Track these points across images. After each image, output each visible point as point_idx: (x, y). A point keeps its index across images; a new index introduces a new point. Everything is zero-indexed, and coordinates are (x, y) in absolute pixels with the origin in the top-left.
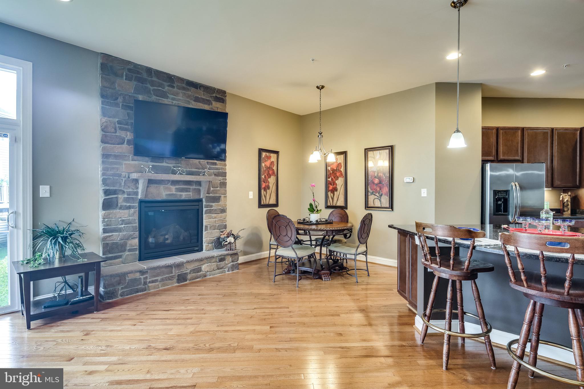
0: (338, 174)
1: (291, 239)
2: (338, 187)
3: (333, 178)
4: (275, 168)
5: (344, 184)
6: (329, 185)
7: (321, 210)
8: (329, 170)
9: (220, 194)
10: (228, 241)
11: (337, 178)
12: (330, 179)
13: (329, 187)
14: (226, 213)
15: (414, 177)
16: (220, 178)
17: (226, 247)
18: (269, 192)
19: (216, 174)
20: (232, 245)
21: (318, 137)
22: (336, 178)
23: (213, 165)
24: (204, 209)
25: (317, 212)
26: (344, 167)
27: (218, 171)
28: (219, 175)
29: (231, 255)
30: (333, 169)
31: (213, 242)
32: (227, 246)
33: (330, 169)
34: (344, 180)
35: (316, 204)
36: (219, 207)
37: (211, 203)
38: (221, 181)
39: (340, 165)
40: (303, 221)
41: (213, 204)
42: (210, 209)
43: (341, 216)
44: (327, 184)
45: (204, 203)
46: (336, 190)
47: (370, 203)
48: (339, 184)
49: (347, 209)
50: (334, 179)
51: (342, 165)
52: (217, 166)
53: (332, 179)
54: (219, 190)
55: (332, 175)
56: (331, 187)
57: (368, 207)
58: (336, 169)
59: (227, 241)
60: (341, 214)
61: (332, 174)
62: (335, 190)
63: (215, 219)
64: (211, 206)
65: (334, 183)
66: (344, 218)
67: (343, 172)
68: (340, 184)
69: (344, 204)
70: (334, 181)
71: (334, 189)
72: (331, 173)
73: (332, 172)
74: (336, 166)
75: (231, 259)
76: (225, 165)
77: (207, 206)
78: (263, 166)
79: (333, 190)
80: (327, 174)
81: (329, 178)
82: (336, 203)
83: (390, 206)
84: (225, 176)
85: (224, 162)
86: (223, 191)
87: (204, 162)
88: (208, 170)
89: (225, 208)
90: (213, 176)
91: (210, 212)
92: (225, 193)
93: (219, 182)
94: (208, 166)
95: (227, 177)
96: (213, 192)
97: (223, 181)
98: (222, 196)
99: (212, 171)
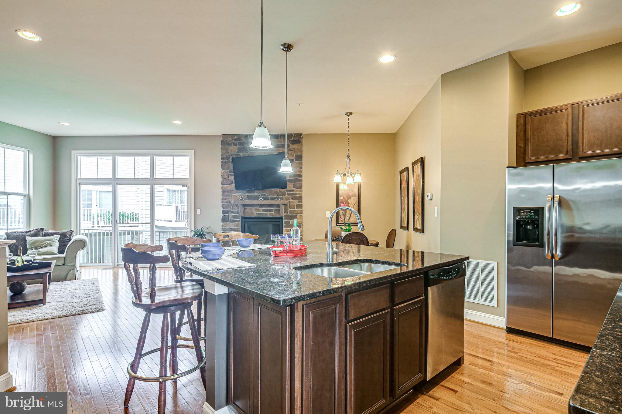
4: (355, 190)
9: (297, 214)
14: (302, 228)
16: (297, 201)
19: (293, 198)
23: (291, 192)
24: (284, 224)
27: (295, 196)
28: (296, 199)
37: (289, 220)
42: (288, 225)
45: (284, 220)
49: (408, 230)
52: (294, 193)
54: (296, 210)
64: (289, 222)
72: (403, 192)
76: (301, 191)
77: (286, 222)
84: (301, 200)
85: (300, 189)
86: (300, 211)
87: (283, 191)
88: (286, 196)
89: (301, 224)
90: (291, 200)
91: (288, 227)
92: (301, 213)
93: (296, 204)
94: (287, 193)
95: (303, 201)
96: (291, 212)
97: (299, 203)
98: (299, 215)
99: (290, 196)
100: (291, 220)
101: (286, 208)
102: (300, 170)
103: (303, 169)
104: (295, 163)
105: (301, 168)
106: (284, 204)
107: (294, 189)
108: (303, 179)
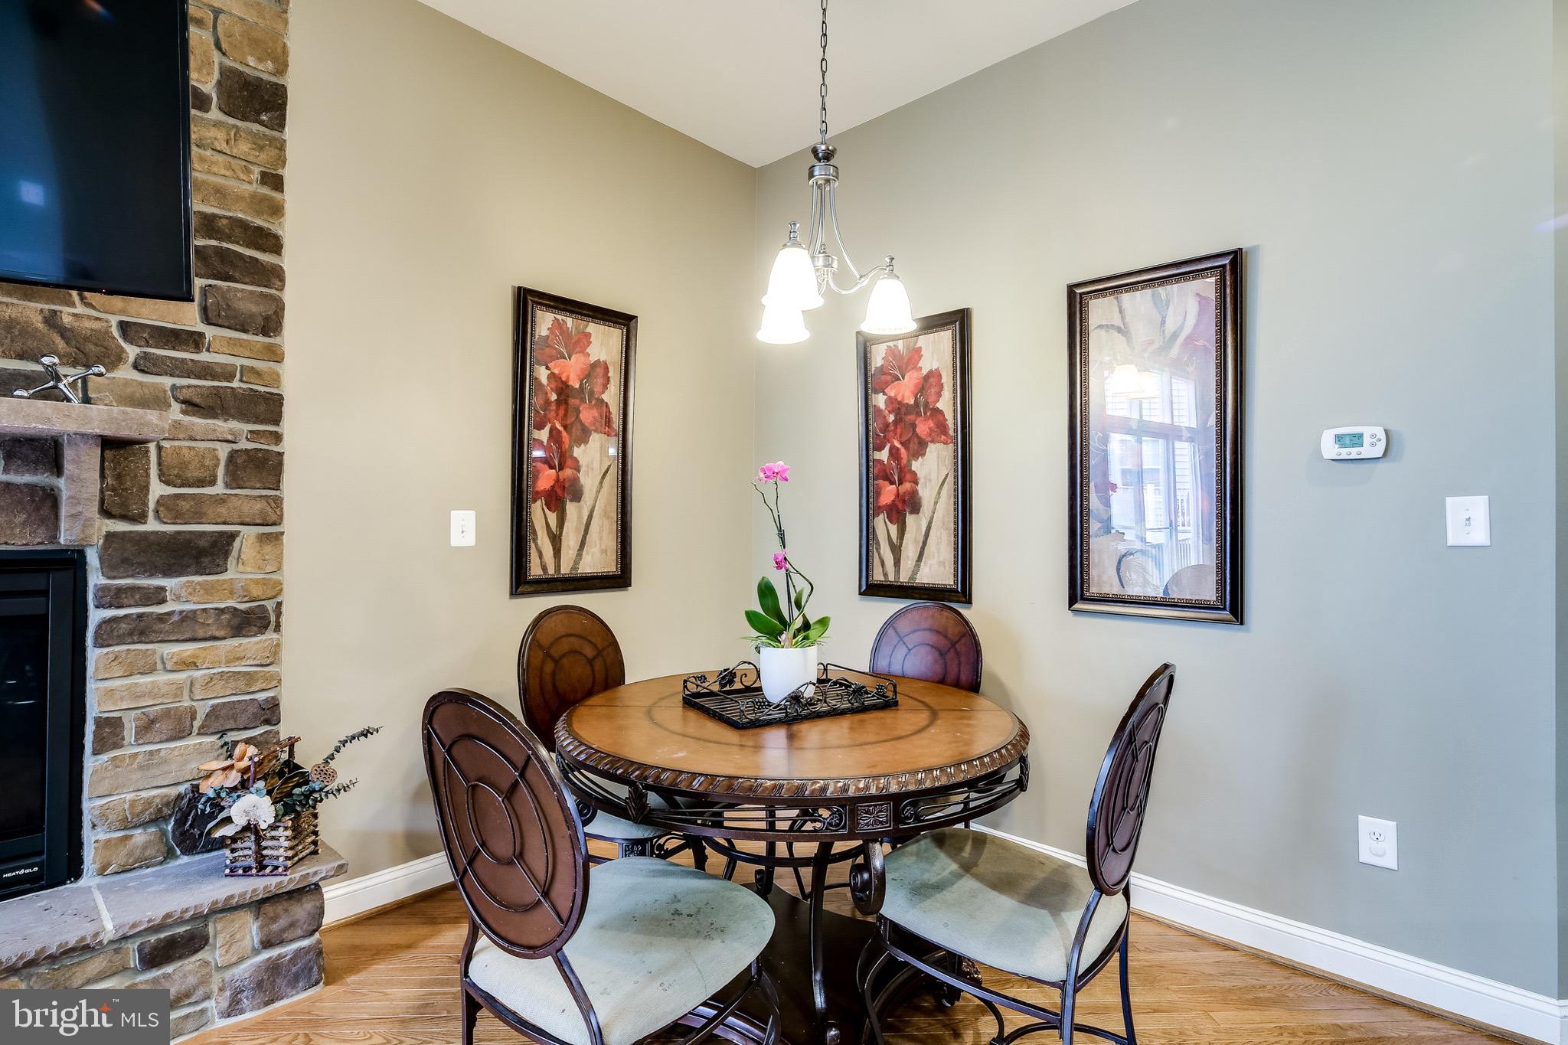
0: (923, 428)
1: (546, 894)
2: (926, 493)
3: (898, 449)
4: (611, 396)
5: (956, 477)
6: (881, 482)
7: (824, 622)
8: (878, 410)
9: (225, 523)
10: (240, 821)
11: (919, 448)
12: (883, 455)
13: (878, 494)
14: (278, 628)
15: (1390, 427)
16: (234, 425)
17: (233, 851)
18: (580, 517)
19: (197, 400)
20: (273, 838)
21: (811, 175)
22: (913, 446)
23: (174, 349)
24: (96, 616)
25: (800, 637)
26: (955, 392)
27: (216, 383)
28: (223, 408)
29: (259, 905)
30: (900, 403)
31: (166, 811)
32: (239, 845)
33: (882, 406)
34: (955, 457)
35: (800, 584)
36: (221, 601)
37: (151, 576)
38: (236, 447)
39: (932, 380)
40: (723, 686)
41: (170, 583)
42: (140, 616)
43: (943, 642)
44: (871, 476)
45: (96, 579)
46: (916, 508)
47: (1100, 577)
48: (928, 479)
49: (969, 602)
50: (903, 450)
51: (947, 379)
52: (204, 357)
53: (894, 454)
54: (221, 500)
55: (895, 431)
56: (888, 493)
57: (1084, 599)
58: (912, 402)
59: (228, 820)
60: (938, 632)
61: (892, 428)
62: (906, 506)
63: (182, 676)
64: (157, 596)
65: (905, 474)
66: (958, 654)
67: (949, 416)
68: (934, 476)
69: (956, 575)
70: (904, 461)
71: (904, 502)
72: (887, 425)
73: (891, 418)
74: (916, 385)
75: (261, 928)
76: (275, 355)
77: (113, 597)
78: (544, 380)
79: (900, 506)
80: (871, 428)
81: (880, 448)
82: (915, 573)
83: (1222, 598)
84: (277, 419)
85: (260, 338)
86: (258, 506)
87: (96, 325)
88: (125, 373)
89: (270, 605)
90: (175, 411)
91: (142, 633)
92: (274, 518)
93: (223, 451)
94: (132, 351)
95: (289, 426)
96: (168, 508)
97: (251, 446)
98: (249, 533)
99: (167, 381)
100: (168, 573)
101: (119, 477)
102: (265, 198)
103: (291, 197)
104: (217, 124)
105: (275, 181)
106: (110, 444)
107: (210, 332)
108: (289, 261)
